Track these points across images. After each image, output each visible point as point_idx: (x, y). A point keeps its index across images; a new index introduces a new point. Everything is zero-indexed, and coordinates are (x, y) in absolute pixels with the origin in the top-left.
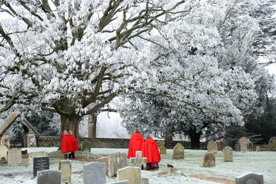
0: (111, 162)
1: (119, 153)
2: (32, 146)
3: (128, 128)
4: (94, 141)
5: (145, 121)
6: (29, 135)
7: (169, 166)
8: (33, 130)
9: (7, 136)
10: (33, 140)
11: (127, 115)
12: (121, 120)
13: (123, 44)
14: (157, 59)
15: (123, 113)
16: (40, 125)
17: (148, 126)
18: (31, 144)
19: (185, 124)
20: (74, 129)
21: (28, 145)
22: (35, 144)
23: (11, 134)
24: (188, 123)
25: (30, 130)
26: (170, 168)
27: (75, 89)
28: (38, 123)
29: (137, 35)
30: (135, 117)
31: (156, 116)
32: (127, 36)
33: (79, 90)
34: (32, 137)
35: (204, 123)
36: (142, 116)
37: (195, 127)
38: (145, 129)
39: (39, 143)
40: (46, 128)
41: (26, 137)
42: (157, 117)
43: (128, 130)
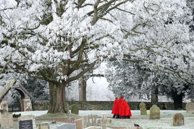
0: (84, 123)
1: (92, 115)
2: (28, 110)
3: (114, 91)
4: (84, 104)
5: (129, 85)
6: (26, 100)
7: (136, 125)
8: (28, 95)
9: (6, 102)
10: (29, 104)
11: (112, 79)
12: (108, 84)
13: (102, 16)
14: (134, 28)
15: (109, 77)
16: (35, 90)
17: (132, 89)
18: (27, 108)
19: (166, 87)
20: (61, 94)
21: (25, 109)
22: (31, 108)
23: (10, 99)
24: (169, 86)
25: (26, 96)
26: (136, 127)
27: (55, 59)
28: (34, 89)
29: (116, 7)
30: (121, 81)
31: (139, 80)
32: (107, 8)
33: (59, 60)
34: (28, 102)
35: (185, 85)
36: (127, 80)
37: (176, 89)
38: (130, 92)
39: (35, 107)
40: (41, 93)
41: (23, 102)
42: (141, 80)
43: (114, 93)
